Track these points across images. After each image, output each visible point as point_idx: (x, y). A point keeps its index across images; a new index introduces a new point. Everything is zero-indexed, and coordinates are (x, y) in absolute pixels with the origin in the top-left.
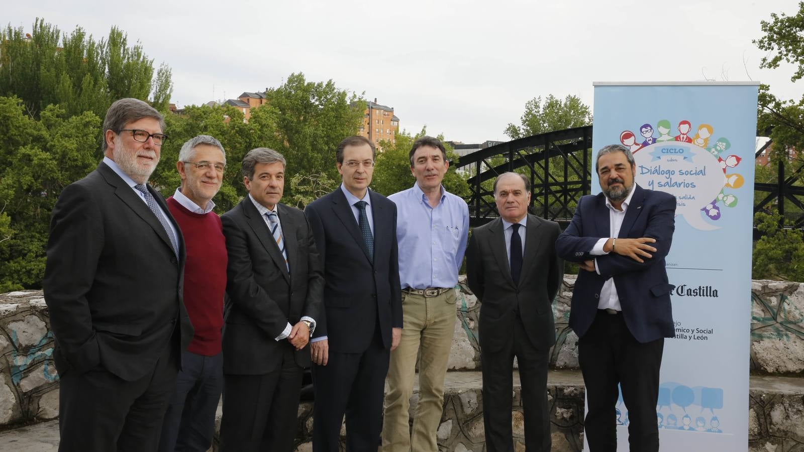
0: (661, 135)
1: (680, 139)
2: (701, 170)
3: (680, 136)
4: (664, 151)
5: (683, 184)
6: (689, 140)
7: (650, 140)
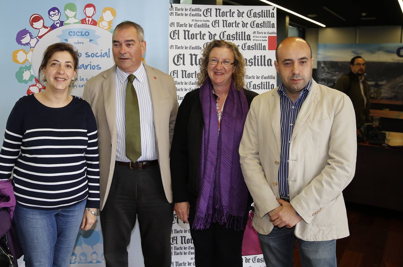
0: (68, 18)
1: (86, 21)
2: (106, 53)
3: (85, 19)
4: (71, 33)
5: (89, 66)
6: (94, 23)
7: (58, 23)
